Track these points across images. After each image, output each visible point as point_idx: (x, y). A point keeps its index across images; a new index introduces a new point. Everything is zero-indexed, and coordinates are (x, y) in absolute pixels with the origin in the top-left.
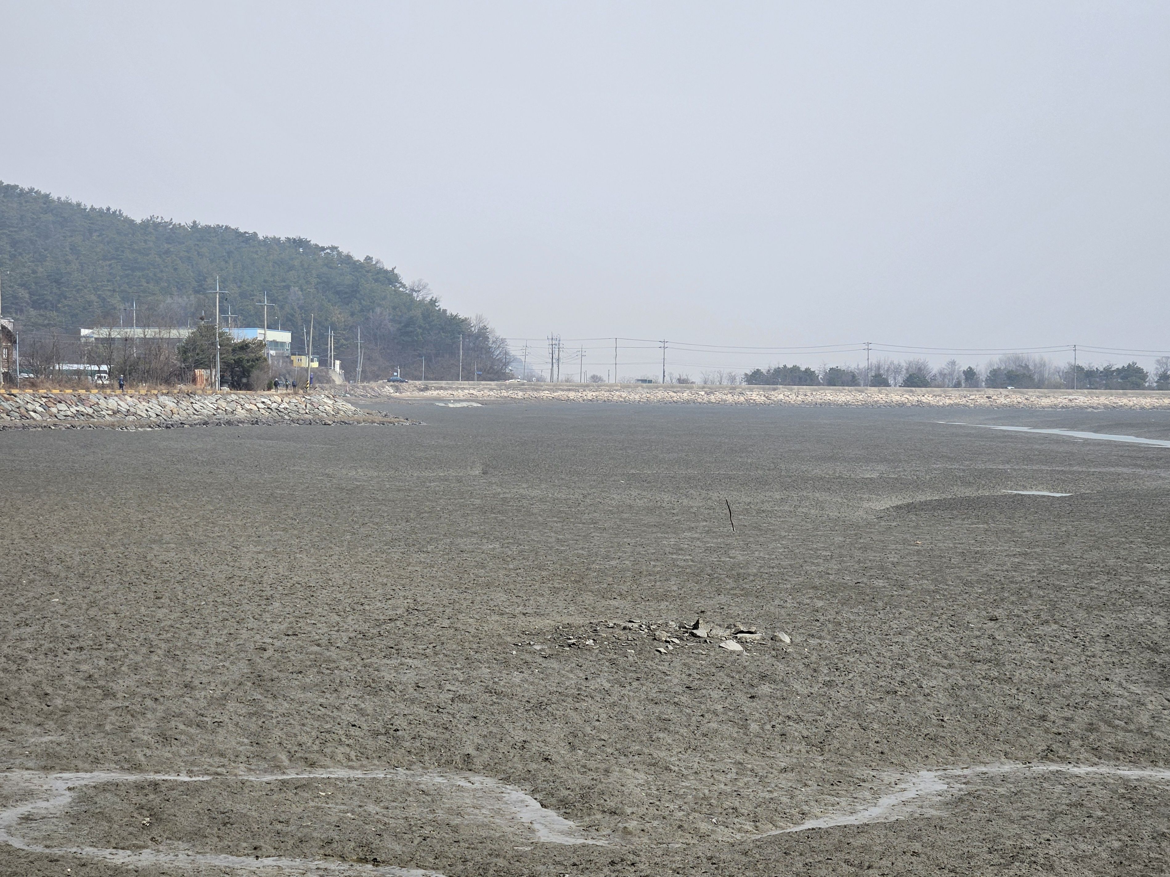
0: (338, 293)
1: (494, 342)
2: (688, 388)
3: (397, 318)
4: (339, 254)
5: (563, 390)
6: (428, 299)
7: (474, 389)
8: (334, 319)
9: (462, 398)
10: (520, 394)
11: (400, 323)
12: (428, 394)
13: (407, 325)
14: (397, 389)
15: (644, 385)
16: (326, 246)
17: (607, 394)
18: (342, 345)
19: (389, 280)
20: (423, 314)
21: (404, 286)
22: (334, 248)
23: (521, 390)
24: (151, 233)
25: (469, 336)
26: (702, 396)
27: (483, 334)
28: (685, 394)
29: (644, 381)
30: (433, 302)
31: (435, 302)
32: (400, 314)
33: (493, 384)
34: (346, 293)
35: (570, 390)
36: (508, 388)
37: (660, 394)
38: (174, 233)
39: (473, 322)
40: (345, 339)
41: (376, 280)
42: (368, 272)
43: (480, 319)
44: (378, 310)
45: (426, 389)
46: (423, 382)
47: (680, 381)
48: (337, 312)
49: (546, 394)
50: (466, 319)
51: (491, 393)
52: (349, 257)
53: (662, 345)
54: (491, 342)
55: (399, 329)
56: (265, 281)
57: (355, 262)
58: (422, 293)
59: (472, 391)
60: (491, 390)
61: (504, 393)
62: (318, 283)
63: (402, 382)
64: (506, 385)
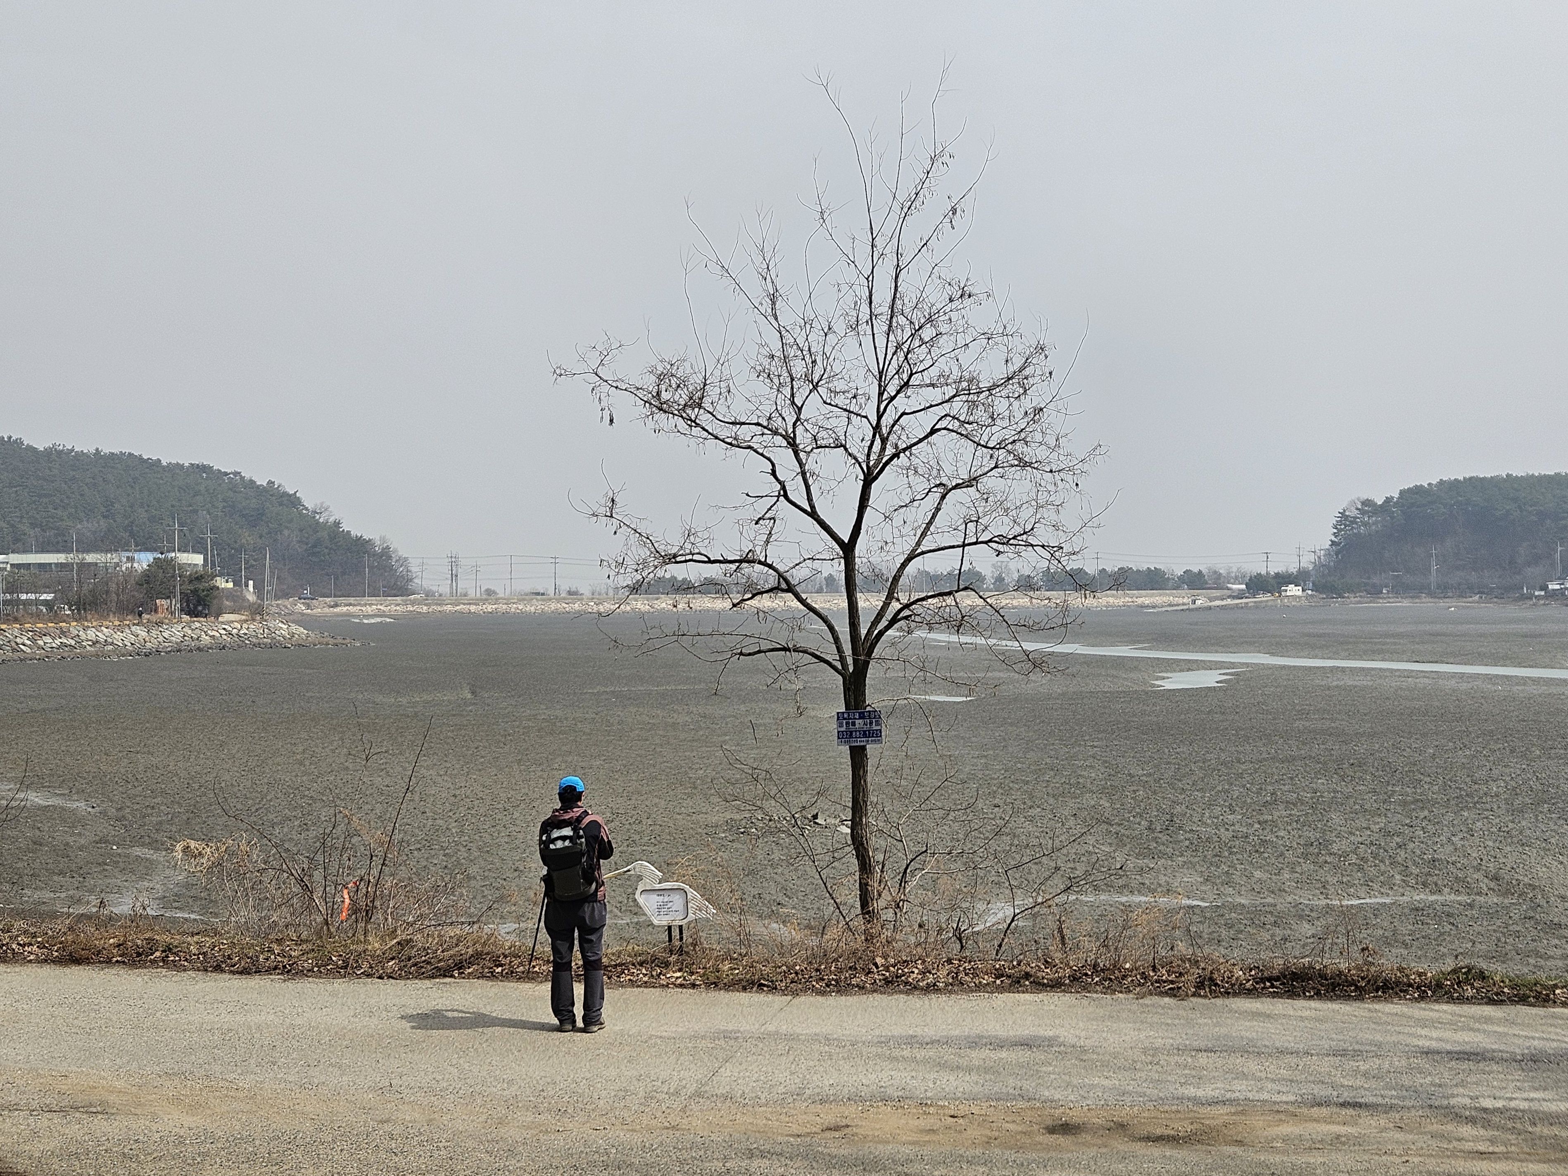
0: (244, 516)
1: (397, 561)
2: (579, 600)
3: (304, 539)
4: (242, 478)
5: (464, 604)
6: (332, 520)
7: (381, 604)
8: (244, 541)
9: (371, 613)
10: (425, 608)
11: (307, 544)
12: (337, 610)
13: (314, 546)
14: (308, 607)
15: (539, 597)
16: (229, 471)
17: (505, 607)
18: (253, 566)
19: (292, 503)
20: (329, 535)
21: (307, 509)
22: (236, 474)
23: (426, 605)
24: (55, 461)
25: (374, 555)
26: (593, 607)
27: (386, 553)
28: (576, 605)
29: (538, 594)
30: (337, 524)
31: (339, 523)
32: (306, 535)
33: (399, 599)
34: (252, 516)
35: (470, 604)
36: (413, 603)
37: (553, 606)
38: (78, 460)
39: (378, 543)
40: (255, 560)
41: (281, 504)
42: (271, 495)
43: (383, 539)
44: (286, 532)
45: (336, 605)
46: (332, 599)
47: (570, 593)
48: (246, 534)
49: (449, 608)
50: (370, 540)
51: (398, 608)
52: (252, 482)
53: (553, 561)
54: (394, 560)
55: (306, 550)
56: (173, 506)
57: (258, 487)
58: (323, 515)
59: (379, 607)
60: (398, 605)
61: (410, 608)
62: (224, 507)
63: (312, 599)
64: (410, 600)
